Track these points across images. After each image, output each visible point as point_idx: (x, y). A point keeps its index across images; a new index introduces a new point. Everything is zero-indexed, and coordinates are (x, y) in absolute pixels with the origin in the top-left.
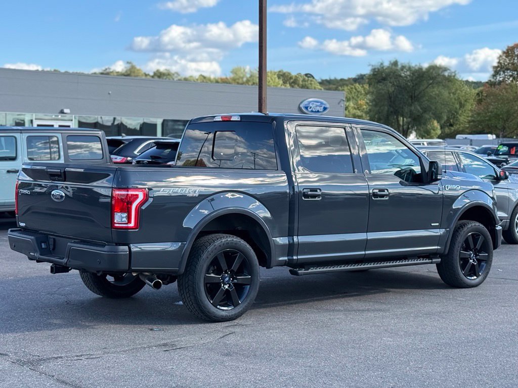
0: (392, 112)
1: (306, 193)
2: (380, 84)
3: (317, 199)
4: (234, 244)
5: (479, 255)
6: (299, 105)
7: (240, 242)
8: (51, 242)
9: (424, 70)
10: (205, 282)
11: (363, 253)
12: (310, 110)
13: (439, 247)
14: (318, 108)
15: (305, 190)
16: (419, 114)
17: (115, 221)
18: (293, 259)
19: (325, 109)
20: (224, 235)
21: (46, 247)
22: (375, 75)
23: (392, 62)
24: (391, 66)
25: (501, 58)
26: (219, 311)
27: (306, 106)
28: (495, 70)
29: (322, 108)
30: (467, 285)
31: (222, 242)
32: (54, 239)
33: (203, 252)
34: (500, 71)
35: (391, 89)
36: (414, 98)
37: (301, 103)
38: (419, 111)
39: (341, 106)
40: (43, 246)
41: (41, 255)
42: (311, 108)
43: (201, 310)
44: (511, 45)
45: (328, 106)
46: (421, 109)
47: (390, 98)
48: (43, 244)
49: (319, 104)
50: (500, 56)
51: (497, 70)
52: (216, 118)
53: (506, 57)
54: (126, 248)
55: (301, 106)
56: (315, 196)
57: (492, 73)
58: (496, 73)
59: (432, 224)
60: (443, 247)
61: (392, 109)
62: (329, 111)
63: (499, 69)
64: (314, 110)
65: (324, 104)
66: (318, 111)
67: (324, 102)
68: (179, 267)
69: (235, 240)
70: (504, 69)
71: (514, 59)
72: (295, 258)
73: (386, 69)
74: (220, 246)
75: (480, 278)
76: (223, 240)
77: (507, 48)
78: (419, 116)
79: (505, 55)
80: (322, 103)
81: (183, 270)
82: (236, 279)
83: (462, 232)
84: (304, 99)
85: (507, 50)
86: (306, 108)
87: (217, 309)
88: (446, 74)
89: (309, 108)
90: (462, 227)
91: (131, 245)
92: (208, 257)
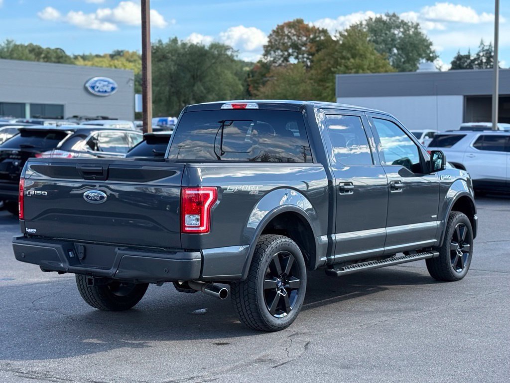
0: (173, 93)
1: (342, 187)
2: (161, 62)
3: (350, 193)
4: (287, 246)
5: (464, 247)
6: (85, 84)
7: (291, 242)
8: (81, 250)
9: (207, 48)
10: (265, 288)
11: (382, 249)
12: (97, 90)
13: (436, 240)
14: (105, 88)
15: (341, 185)
16: (202, 95)
17: (186, 224)
18: (331, 259)
19: (113, 89)
20: (278, 236)
21: (73, 256)
22: (155, 53)
23: (171, 39)
24: (171, 43)
25: (271, 38)
26: (275, 319)
27: (93, 85)
28: (265, 49)
29: (110, 88)
30: (456, 278)
31: (277, 243)
32: (84, 246)
33: (262, 255)
34: (270, 50)
35: (173, 68)
36: (196, 78)
37: (87, 82)
38: (202, 92)
39: (130, 86)
40: (71, 254)
41: (71, 265)
42: (97, 87)
43: (261, 320)
44: (281, 24)
45: (116, 85)
46: (205, 89)
47: (171, 77)
48: (70, 253)
49: (106, 83)
50: (271, 35)
51: (268, 50)
52: (224, 105)
53: (277, 36)
54: (198, 254)
55: (88, 85)
56: (347, 191)
57: (263, 52)
58: (267, 53)
59: (432, 216)
60: (439, 241)
61: (173, 90)
62: (117, 91)
63: (269, 48)
64: (101, 90)
65: (111, 83)
66: (106, 92)
67: (111, 80)
68: (243, 273)
69: (287, 240)
70: (274, 49)
71: (284, 39)
72: (332, 257)
73: (166, 46)
74: (276, 248)
75: (465, 269)
76: (279, 242)
77: (276, 26)
78: (201, 97)
79: (275, 34)
80: (109, 83)
81: (245, 277)
82: (288, 283)
83: (453, 223)
84: (89, 77)
85: (277, 29)
86: (93, 88)
87: (274, 318)
88: (229, 53)
89: (95, 88)
90: (452, 219)
91: (203, 250)
92: (267, 261)
